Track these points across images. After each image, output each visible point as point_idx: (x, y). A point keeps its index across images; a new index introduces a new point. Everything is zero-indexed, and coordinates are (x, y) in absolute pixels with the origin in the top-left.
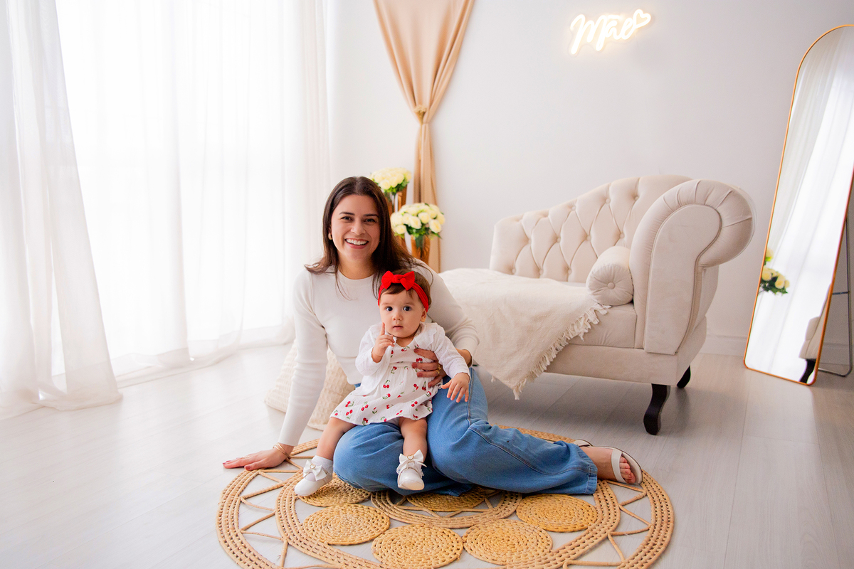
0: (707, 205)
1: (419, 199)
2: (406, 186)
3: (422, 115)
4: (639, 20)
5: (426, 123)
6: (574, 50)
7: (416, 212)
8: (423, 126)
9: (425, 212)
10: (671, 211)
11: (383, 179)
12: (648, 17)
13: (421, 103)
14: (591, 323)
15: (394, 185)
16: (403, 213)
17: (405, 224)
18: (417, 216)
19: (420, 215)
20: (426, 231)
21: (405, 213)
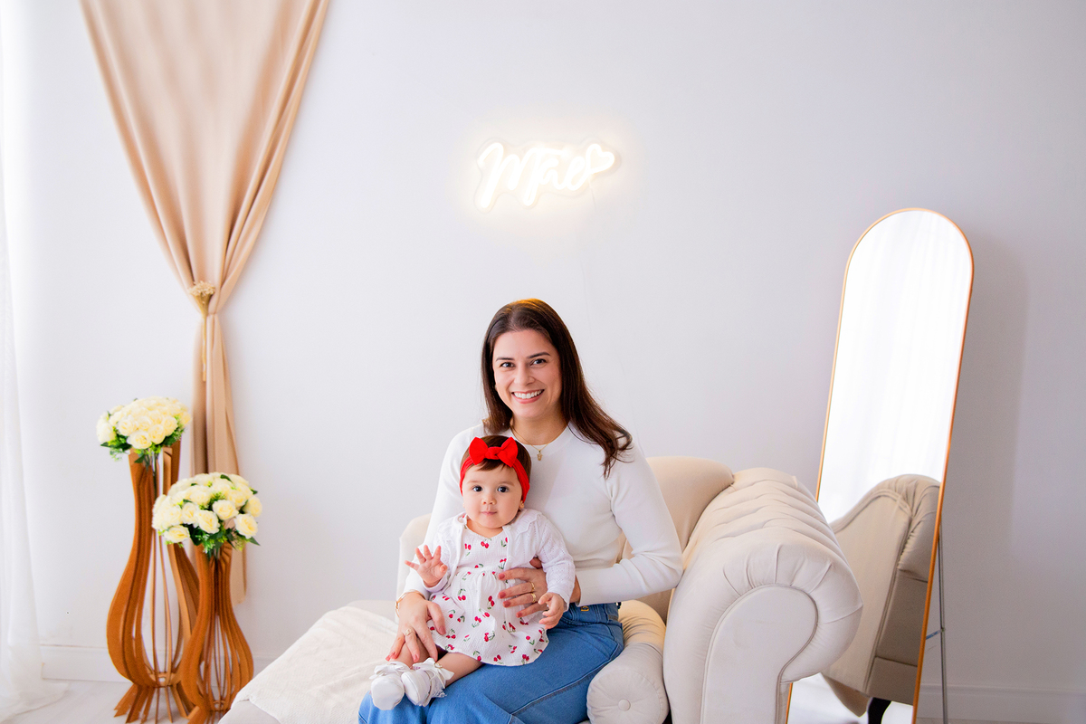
0: (795, 588)
1: (204, 466)
3: (206, 300)
5: (215, 315)
6: (484, 200)
7: (206, 500)
8: (210, 320)
9: (225, 497)
10: (735, 596)
11: (137, 430)
12: (609, 156)
13: (203, 278)
15: (160, 440)
16: (182, 502)
17: (185, 523)
18: (210, 509)
19: (215, 506)
20: (228, 536)
21: (186, 501)
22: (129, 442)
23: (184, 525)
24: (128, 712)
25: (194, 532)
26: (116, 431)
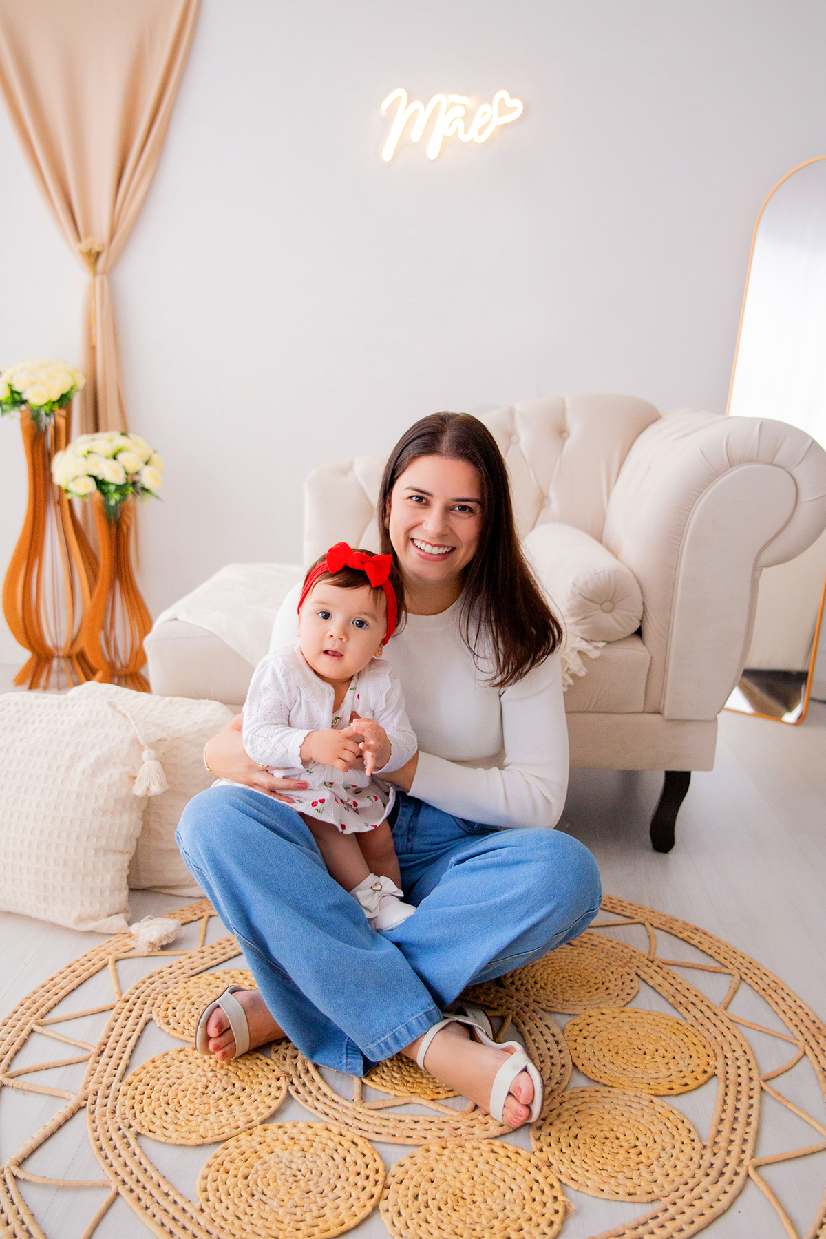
3: (94, 257)
4: (503, 110)
5: (103, 273)
6: (387, 154)
7: (110, 452)
8: (98, 279)
9: (128, 450)
11: (32, 384)
12: (518, 105)
13: (89, 233)
14: (573, 676)
15: (56, 397)
16: (86, 453)
17: (91, 474)
18: (115, 458)
19: (120, 457)
20: (133, 489)
21: (89, 452)
22: (25, 397)
23: (90, 476)
24: (28, 682)
25: (100, 483)
26: (10, 386)
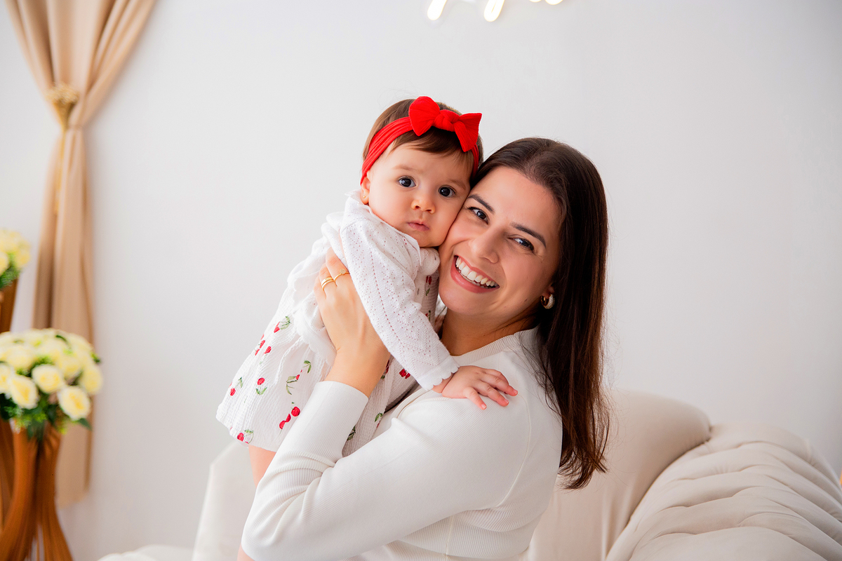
1: (46, 319)
2: (15, 282)
3: (66, 109)
5: (77, 128)
8: (70, 134)
13: (66, 80)
18: (29, 375)
19: (36, 372)
20: (51, 413)
